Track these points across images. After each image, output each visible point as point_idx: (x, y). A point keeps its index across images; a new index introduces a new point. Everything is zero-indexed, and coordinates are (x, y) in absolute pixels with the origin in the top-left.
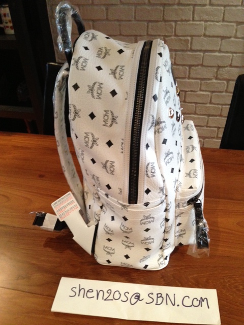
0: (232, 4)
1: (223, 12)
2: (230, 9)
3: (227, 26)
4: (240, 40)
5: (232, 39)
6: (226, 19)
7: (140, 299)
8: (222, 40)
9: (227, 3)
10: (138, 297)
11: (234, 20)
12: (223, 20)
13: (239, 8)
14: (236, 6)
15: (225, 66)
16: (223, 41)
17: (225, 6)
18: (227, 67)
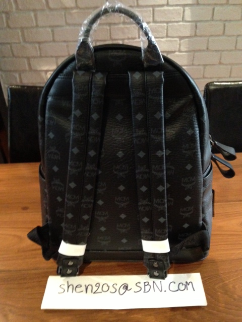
0: (173, 20)
1: (166, 28)
2: (172, 25)
3: (171, 41)
4: (184, 53)
5: (177, 53)
6: (169, 35)
7: (129, 289)
9: (169, 20)
10: (126, 287)
11: (177, 35)
12: (167, 36)
13: (181, 23)
14: (177, 22)
17: (167, 22)
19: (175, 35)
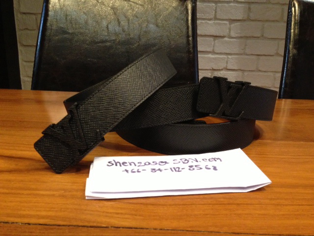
1: (214, 9)
2: (222, 6)
3: (220, 24)
4: (235, 40)
5: (226, 39)
6: (218, 16)
8: (214, 40)
11: (227, 18)
12: (216, 18)
13: (232, 4)
14: (228, 2)
15: (221, 69)
16: (216, 41)
17: (216, 2)
18: (222, 70)
19: (225, 18)
